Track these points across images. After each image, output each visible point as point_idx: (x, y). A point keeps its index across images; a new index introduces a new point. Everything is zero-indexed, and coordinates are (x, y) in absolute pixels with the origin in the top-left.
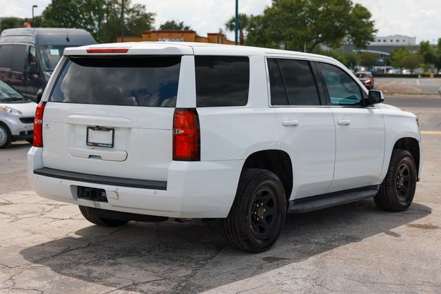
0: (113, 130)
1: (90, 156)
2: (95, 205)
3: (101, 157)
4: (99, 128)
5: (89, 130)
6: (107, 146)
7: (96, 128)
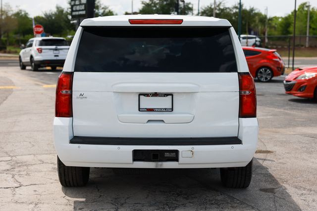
0: (172, 95)
1: (149, 121)
2: (157, 165)
3: (162, 121)
4: (156, 95)
5: (142, 97)
6: (166, 110)
7: (151, 94)
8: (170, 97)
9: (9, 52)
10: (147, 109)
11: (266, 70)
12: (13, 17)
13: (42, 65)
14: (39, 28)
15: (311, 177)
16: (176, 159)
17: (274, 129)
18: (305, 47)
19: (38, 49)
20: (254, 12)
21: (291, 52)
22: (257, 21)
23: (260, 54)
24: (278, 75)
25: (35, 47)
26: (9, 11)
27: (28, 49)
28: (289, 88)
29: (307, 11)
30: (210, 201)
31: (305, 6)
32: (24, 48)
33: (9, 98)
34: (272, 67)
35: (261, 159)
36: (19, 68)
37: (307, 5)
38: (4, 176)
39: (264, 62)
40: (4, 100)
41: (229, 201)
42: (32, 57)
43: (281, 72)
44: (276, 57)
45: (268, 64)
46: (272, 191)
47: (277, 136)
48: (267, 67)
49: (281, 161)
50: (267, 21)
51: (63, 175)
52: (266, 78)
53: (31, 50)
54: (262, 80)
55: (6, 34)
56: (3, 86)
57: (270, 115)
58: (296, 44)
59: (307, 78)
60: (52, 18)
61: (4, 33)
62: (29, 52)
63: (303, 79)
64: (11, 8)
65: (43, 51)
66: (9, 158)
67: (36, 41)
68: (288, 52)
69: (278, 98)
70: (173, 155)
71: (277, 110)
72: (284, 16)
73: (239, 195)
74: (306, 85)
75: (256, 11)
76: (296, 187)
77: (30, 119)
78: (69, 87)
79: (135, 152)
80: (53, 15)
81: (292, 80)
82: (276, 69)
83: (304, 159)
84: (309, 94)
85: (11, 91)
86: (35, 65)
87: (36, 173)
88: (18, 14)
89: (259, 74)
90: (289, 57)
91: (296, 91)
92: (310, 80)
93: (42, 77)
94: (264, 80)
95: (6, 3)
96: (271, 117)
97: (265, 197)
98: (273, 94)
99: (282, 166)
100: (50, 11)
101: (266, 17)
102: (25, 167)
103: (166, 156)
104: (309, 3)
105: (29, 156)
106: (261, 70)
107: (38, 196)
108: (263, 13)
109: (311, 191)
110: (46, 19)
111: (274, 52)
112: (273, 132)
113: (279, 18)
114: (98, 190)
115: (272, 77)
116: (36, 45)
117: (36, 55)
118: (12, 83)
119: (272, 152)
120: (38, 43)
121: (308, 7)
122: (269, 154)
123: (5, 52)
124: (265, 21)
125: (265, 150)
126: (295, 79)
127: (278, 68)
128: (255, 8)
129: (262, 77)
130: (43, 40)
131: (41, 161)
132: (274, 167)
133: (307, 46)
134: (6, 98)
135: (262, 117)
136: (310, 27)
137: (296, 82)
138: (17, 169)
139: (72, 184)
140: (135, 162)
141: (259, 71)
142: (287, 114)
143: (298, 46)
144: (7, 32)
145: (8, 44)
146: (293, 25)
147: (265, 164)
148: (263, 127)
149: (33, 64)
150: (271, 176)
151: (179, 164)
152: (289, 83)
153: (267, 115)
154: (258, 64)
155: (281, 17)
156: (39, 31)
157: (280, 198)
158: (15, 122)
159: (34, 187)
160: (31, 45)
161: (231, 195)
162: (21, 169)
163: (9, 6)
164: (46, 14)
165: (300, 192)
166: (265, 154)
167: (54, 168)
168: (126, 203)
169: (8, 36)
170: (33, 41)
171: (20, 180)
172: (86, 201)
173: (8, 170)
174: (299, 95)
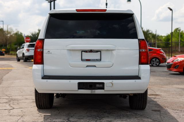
0: (101, 52)
1: (87, 66)
2: (92, 92)
3: (95, 66)
4: (91, 51)
5: (83, 52)
6: (97, 60)
7: (88, 51)
8: (99, 53)
9: (11, 54)
10: (86, 59)
11: (156, 60)
12: (13, 35)
13: (29, 58)
14: (28, 39)
15: (182, 105)
16: (103, 88)
17: (160, 86)
18: (178, 52)
19: (27, 49)
20: (149, 32)
21: (170, 54)
22: (151, 37)
23: (153, 51)
24: (163, 62)
25: (26, 48)
26: (12, 32)
27: (21, 50)
28: (169, 67)
29: (179, 32)
30: (123, 115)
31: (177, 30)
32: (19, 49)
33: (10, 73)
34: (160, 58)
35: (152, 98)
36: (16, 61)
37: (179, 29)
38: (5, 104)
39: (155, 55)
40: (7, 74)
41: (134, 115)
42: (23, 54)
43: (164, 61)
44: (161, 52)
45: (157, 56)
46: (159, 111)
47: (162, 88)
48: (156, 58)
49: (164, 99)
50: (156, 37)
51: (38, 101)
52: (156, 64)
53: (23, 50)
54: (154, 65)
55: (10, 45)
56: (7, 68)
57: (158, 80)
58: (173, 50)
59: (179, 61)
60: (35, 36)
61: (9, 44)
62: (22, 51)
63: (177, 61)
64: (13, 30)
65: (30, 50)
66: (8, 97)
67: (26, 45)
68: (168, 54)
69: (163, 73)
70: (101, 86)
71: (162, 78)
72: (166, 36)
73: (140, 112)
74: (179, 65)
75: (150, 32)
76: (173, 110)
77: (21, 82)
78: (41, 47)
79: (79, 83)
80: (36, 34)
81: (171, 62)
82: (161, 59)
83: (177, 98)
84: (181, 70)
85: (11, 70)
86: (25, 58)
87: (23, 103)
88: (16, 34)
89: (152, 62)
90: (169, 56)
91: (173, 68)
92: (181, 62)
93: (29, 64)
94: (155, 65)
95: (10, 28)
96: (159, 81)
97: (155, 113)
98: (160, 71)
99: (165, 100)
100: (35, 32)
101: (156, 35)
102: (17, 101)
103: (97, 86)
104: (180, 28)
105: (19, 96)
106: (153, 60)
107: (24, 113)
108: (154, 33)
109: (182, 111)
110: (33, 37)
111: (160, 50)
112: (160, 87)
113: (163, 36)
114: (58, 110)
115: (160, 64)
116: (26, 47)
117: (26, 53)
118: (12, 67)
119: (159, 95)
120: (27, 46)
121: (179, 30)
122: (157, 96)
123: (9, 54)
124: (155, 37)
125: (155, 94)
126: (172, 62)
127: (163, 58)
128: (149, 30)
129: (154, 64)
130: (30, 44)
131: (26, 98)
132: (160, 101)
133: (179, 51)
134: (8, 73)
135: (154, 81)
136: (181, 41)
137: (173, 63)
138: (12, 102)
139: (43, 107)
140: (79, 90)
141: (152, 60)
142: (168, 80)
143: (174, 51)
144: (10, 43)
145: (11, 50)
146: (171, 40)
147: (155, 100)
148: (154, 85)
149: (24, 58)
150: (158, 105)
151: (105, 91)
152: (169, 64)
153: (156, 80)
154: (151, 57)
155: (165, 36)
156: (28, 40)
157: (164, 114)
158: (12, 83)
159: (21, 109)
160: (23, 48)
161: (135, 112)
162: (15, 102)
163: (12, 29)
164: (33, 33)
165: (175, 112)
166: (155, 96)
167: (33, 101)
168: (74, 116)
169: (11, 46)
170: (24, 45)
171: (13, 106)
172: (51, 115)
173: (7, 102)
174: (175, 70)
